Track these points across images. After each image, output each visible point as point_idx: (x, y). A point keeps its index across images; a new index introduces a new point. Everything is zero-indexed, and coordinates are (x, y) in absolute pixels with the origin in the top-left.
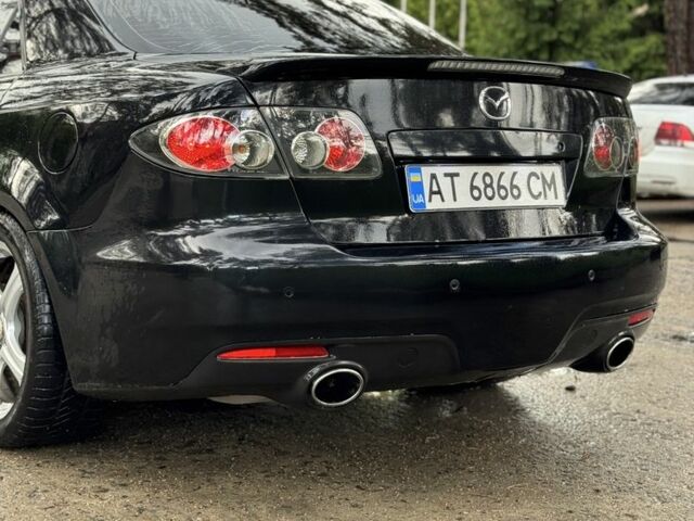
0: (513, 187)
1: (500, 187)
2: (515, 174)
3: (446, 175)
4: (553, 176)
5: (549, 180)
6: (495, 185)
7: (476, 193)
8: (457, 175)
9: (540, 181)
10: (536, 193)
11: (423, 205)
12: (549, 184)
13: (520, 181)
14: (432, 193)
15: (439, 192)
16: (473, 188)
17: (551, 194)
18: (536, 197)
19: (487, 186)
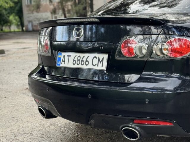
0: (86, 61)
1: (82, 61)
2: (88, 56)
3: (68, 56)
4: (103, 59)
5: (101, 60)
6: (81, 60)
7: (74, 62)
8: (71, 56)
9: (97, 60)
10: (94, 64)
11: (60, 65)
12: (100, 61)
13: (90, 60)
14: (63, 61)
15: (64, 61)
16: (74, 60)
17: (100, 65)
18: (94, 65)
19: (78, 60)
